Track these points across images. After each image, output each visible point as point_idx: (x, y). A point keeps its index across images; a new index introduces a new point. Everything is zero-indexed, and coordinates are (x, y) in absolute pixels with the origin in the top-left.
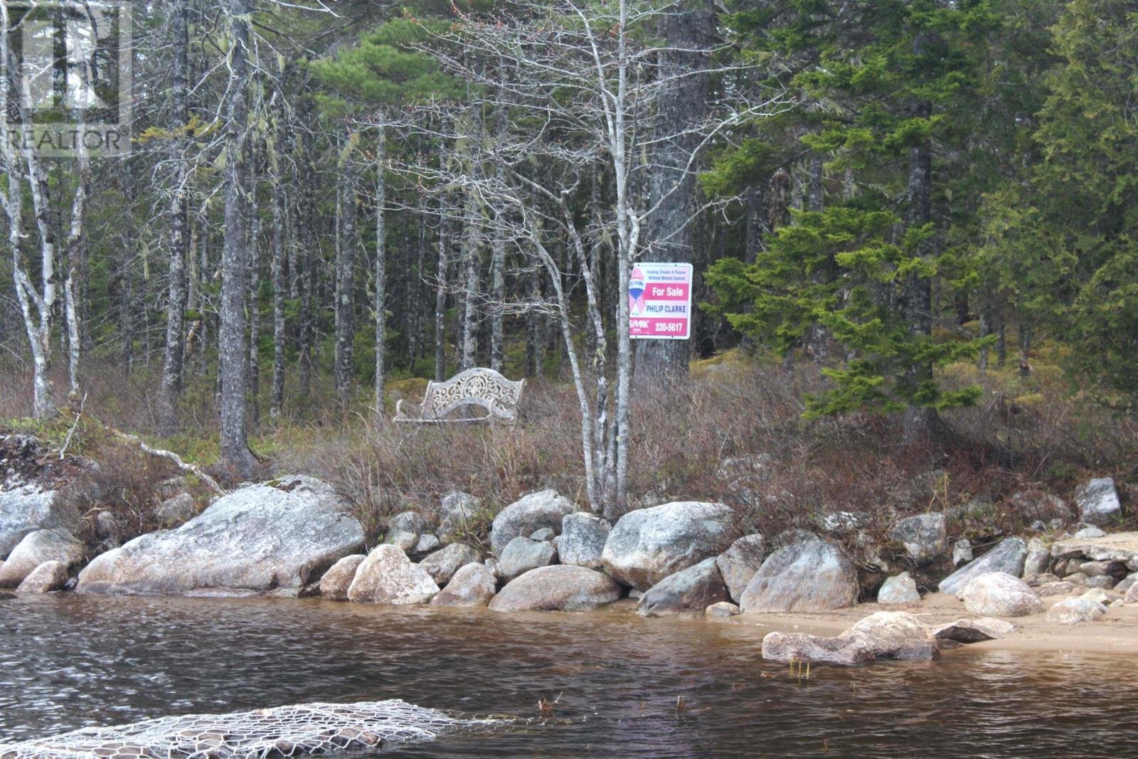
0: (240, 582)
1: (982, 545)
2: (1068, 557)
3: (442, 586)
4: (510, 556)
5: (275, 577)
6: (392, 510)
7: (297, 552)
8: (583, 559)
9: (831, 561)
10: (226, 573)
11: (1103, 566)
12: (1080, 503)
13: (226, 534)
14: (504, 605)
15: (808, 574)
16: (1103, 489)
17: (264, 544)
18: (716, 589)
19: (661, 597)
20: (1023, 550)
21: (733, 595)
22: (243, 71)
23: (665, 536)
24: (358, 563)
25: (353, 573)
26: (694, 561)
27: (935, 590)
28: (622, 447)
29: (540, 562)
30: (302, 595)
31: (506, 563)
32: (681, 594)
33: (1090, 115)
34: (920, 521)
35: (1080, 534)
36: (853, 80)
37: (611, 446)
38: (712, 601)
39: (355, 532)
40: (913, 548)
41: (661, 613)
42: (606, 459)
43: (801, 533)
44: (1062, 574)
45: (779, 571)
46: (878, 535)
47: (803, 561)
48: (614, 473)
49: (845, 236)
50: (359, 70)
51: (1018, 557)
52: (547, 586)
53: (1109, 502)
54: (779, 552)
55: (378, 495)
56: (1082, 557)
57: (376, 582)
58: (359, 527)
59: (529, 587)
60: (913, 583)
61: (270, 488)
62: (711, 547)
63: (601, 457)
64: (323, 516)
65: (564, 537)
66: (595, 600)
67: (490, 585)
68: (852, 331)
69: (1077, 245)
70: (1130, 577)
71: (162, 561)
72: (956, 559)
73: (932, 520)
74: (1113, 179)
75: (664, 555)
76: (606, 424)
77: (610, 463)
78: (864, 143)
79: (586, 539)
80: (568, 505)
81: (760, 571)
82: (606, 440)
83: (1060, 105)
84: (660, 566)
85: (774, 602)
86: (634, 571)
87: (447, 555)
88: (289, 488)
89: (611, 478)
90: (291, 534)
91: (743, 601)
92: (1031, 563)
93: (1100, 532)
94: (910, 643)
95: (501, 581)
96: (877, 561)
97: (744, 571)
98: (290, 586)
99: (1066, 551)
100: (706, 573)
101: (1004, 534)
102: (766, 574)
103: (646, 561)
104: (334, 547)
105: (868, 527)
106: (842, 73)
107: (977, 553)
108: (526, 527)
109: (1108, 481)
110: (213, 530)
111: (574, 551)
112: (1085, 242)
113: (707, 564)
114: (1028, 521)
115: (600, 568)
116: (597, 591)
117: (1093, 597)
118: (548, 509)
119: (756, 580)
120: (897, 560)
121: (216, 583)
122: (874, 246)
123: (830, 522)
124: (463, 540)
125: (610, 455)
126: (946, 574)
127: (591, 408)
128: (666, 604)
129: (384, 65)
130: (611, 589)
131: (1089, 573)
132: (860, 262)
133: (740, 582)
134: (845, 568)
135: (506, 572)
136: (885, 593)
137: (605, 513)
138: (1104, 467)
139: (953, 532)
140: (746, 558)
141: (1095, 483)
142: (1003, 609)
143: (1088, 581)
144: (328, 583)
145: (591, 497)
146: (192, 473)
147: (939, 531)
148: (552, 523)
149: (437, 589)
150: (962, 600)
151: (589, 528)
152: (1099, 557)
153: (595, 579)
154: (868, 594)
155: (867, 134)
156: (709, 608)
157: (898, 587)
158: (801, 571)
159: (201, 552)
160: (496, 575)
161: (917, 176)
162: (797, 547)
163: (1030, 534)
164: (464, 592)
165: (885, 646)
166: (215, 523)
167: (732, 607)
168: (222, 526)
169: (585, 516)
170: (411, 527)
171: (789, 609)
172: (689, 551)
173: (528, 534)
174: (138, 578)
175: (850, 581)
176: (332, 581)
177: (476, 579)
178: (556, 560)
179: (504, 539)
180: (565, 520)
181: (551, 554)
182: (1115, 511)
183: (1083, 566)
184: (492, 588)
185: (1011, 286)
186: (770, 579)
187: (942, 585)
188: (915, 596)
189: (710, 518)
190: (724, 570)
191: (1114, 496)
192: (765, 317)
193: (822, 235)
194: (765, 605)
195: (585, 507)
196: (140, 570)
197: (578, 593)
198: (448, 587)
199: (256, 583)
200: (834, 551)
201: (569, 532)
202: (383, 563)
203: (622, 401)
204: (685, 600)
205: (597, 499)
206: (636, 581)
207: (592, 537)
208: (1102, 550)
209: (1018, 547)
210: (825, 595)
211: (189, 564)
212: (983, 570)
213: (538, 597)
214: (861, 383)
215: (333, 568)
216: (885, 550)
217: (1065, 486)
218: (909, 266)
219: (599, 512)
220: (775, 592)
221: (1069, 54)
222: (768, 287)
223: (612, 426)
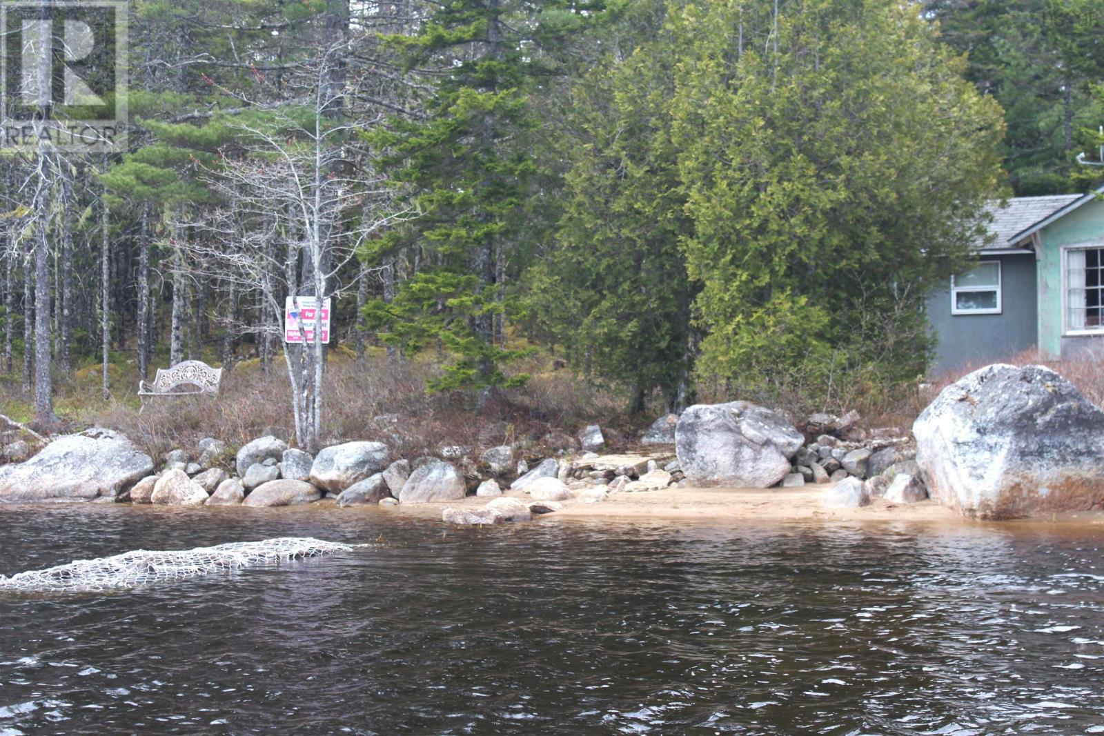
0: (76, 494)
1: (533, 463)
2: (582, 469)
3: (210, 493)
4: (252, 475)
5: (99, 490)
6: (167, 449)
7: (111, 475)
8: (297, 476)
9: (451, 473)
10: (67, 488)
11: (602, 473)
12: (582, 439)
13: (61, 465)
14: (253, 502)
15: (438, 481)
16: (594, 432)
17: (88, 471)
18: (383, 491)
19: (352, 496)
20: (556, 466)
21: (394, 494)
22: (48, 175)
23: (351, 461)
24: (155, 481)
25: (152, 487)
26: (368, 475)
27: (509, 488)
28: (317, 411)
29: (270, 478)
30: (117, 501)
31: (250, 477)
32: (364, 493)
33: (588, 226)
34: (497, 451)
35: (585, 457)
36: (454, 201)
37: (311, 410)
38: (382, 498)
39: (146, 463)
40: (495, 466)
41: (353, 505)
42: (307, 418)
43: (430, 458)
44: (579, 478)
45: (421, 480)
46: (475, 459)
47: (435, 474)
48: (313, 426)
49: (451, 289)
50: (130, 179)
51: (555, 469)
52: (279, 491)
53: (598, 439)
54: (420, 469)
55: (158, 441)
56: (590, 468)
57: (170, 491)
58: (149, 459)
59: (269, 492)
60: (497, 485)
61: (83, 437)
62: (379, 468)
63: (305, 416)
64: (123, 453)
65: (284, 463)
66: (308, 499)
67: (241, 492)
68: (458, 344)
69: (579, 296)
70: (617, 478)
71: (23, 482)
72: (519, 471)
73: (505, 450)
74: (600, 260)
75: (350, 472)
76: (307, 397)
77: (310, 420)
78: (461, 237)
79: (298, 464)
80: (284, 444)
81: (410, 480)
82: (307, 406)
83: (570, 219)
84: (347, 479)
85: (420, 497)
86: (331, 482)
87: (209, 475)
88: (97, 436)
89: (311, 428)
90: (104, 465)
91: (401, 498)
92: (562, 472)
93: (596, 455)
94: (519, 513)
95: (248, 491)
96: (476, 473)
97: (400, 480)
98: (109, 496)
99: (582, 465)
100: (378, 482)
101: (544, 458)
102: (413, 481)
103: (339, 476)
104: (135, 472)
105: (467, 454)
106: (448, 197)
107: (531, 468)
108: (259, 458)
109: (597, 427)
110: (52, 463)
111: (292, 472)
112: (585, 294)
113: (376, 478)
114: (556, 450)
115: (308, 481)
116: (309, 494)
117: (601, 489)
118: (273, 447)
119: (408, 485)
120: (486, 472)
121: (61, 494)
122: (466, 295)
123: (445, 452)
124: (220, 465)
125: (310, 415)
126: (514, 479)
127: (299, 388)
128: (355, 500)
129: (146, 177)
130: (316, 493)
131: (594, 477)
132: (461, 304)
133: (398, 486)
134: (459, 477)
135: (250, 484)
136: (481, 490)
137: (308, 449)
138: (592, 419)
139: (517, 455)
140: (399, 473)
141: (590, 428)
142: (554, 496)
143: (594, 481)
144: (136, 492)
145: (299, 440)
146: (19, 428)
147: (509, 456)
148: (277, 456)
149: (207, 495)
150: (529, 493)
151: (300, 458)
152: (600, 468)
153: (307, 487)
154: (472, 491)
155: (463, 232)
156: (381, 501)
157: (488, 487)
158: (434, 479)
159: (45, 476)
160: (244, 486)
161: (485, 254)
162: (430, 466)
163: (558, 457)
164: (226, 496)
165: (507, 515)
166: (51, 458)
167: (395, 500)
168: (58, 460)
169: (296, 451)
170: (181, 459)
171: (428, 500)
172: (365, 470)
173: (261, 462)
174: (8, 492)
175: (462, 484)
176: (139, 491)
177: (232, 489)
178: (280, 477)
179: (246, 465)
180: (284, 453)
181: (277, 473)
182: (602, 444)
183: (591, 473)
184: (242, 495)
185: (545, 319)
186: (416, 484)
187: (512, 485)
188: (499, 491)
189: (377, 451)
190: (387, 479)
191: (600, 435)
192: (401, 335)
193: (438, 289)
194: (414, 499)
195: (295, 445)
196: (8, 488)
197: (298, 495)
198: (215, 494)
199: (87, 494)
200: (453, 468)
201: (287, 460)
202: (174, 480)
203: (318, 384)
204: (367, 497)
205: (302, 440)
206: (332, 487)
207: (302, 463)
208: (601, 465)
209: (553, 464)
210: (449, 493)
211: (41, 484)
212: (536, 478)
213: (275, 498)
214: (464, 373)
215: (139, 484)
216: (479, 467)
217: (574, 431)
218: (490, 307)
219: (304, 448)
220: (419, 491)
221: (577, 191)
222: (402, 318)
223: (311, 398)
